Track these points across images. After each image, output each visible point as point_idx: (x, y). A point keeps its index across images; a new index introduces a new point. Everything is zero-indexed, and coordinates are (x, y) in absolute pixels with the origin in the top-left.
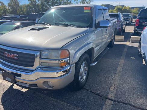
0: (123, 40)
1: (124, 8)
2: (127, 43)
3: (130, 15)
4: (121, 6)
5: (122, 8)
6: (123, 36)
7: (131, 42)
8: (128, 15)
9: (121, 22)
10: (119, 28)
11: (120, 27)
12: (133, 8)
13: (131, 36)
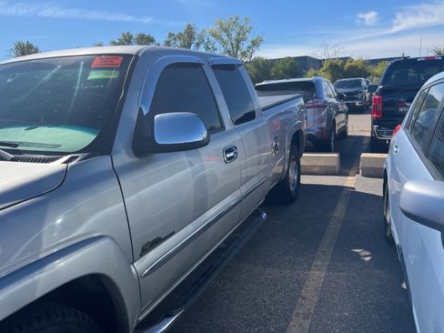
0: (337, 169)
1: (348, 64)
2: (349, 181)
3: (364, 84)
4: (341, 59)
5: (343, 65)
6: (336, 155)
7: (363, 175)
8: (359, 83)
9: (324, 106)
10: (321, 128)
11: (324, 124)
12: (375, 62)
13: (363, 155)
